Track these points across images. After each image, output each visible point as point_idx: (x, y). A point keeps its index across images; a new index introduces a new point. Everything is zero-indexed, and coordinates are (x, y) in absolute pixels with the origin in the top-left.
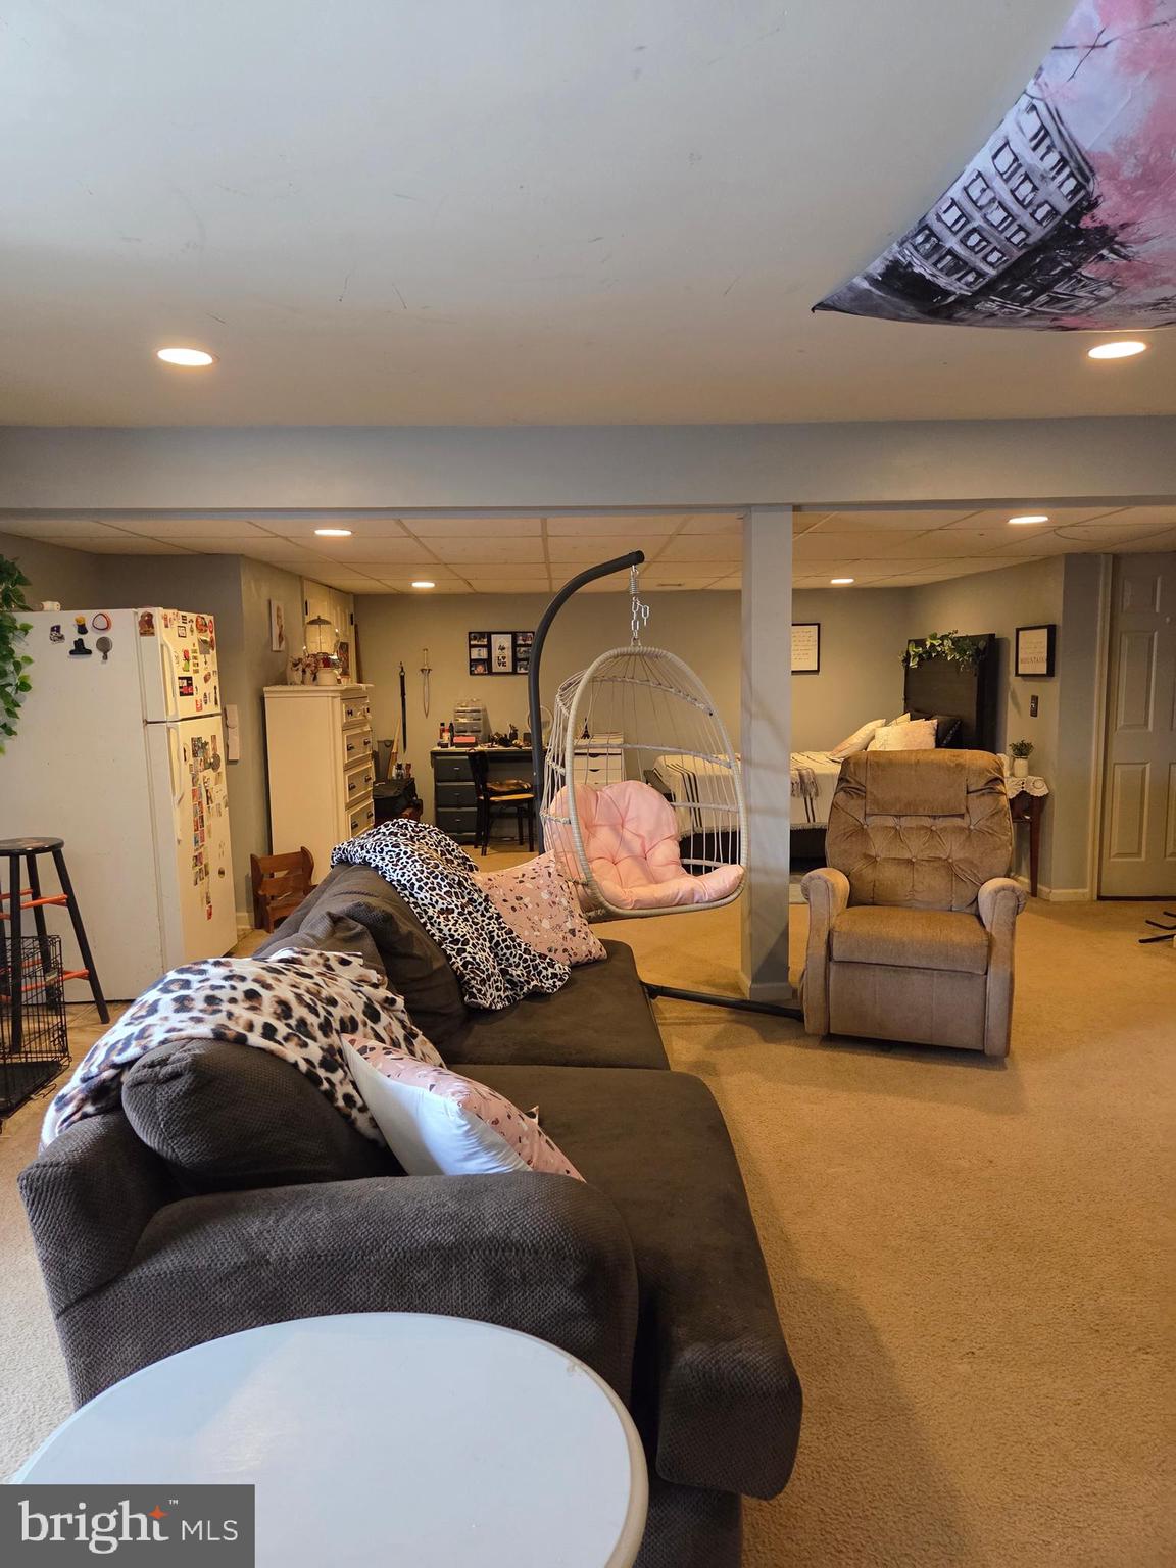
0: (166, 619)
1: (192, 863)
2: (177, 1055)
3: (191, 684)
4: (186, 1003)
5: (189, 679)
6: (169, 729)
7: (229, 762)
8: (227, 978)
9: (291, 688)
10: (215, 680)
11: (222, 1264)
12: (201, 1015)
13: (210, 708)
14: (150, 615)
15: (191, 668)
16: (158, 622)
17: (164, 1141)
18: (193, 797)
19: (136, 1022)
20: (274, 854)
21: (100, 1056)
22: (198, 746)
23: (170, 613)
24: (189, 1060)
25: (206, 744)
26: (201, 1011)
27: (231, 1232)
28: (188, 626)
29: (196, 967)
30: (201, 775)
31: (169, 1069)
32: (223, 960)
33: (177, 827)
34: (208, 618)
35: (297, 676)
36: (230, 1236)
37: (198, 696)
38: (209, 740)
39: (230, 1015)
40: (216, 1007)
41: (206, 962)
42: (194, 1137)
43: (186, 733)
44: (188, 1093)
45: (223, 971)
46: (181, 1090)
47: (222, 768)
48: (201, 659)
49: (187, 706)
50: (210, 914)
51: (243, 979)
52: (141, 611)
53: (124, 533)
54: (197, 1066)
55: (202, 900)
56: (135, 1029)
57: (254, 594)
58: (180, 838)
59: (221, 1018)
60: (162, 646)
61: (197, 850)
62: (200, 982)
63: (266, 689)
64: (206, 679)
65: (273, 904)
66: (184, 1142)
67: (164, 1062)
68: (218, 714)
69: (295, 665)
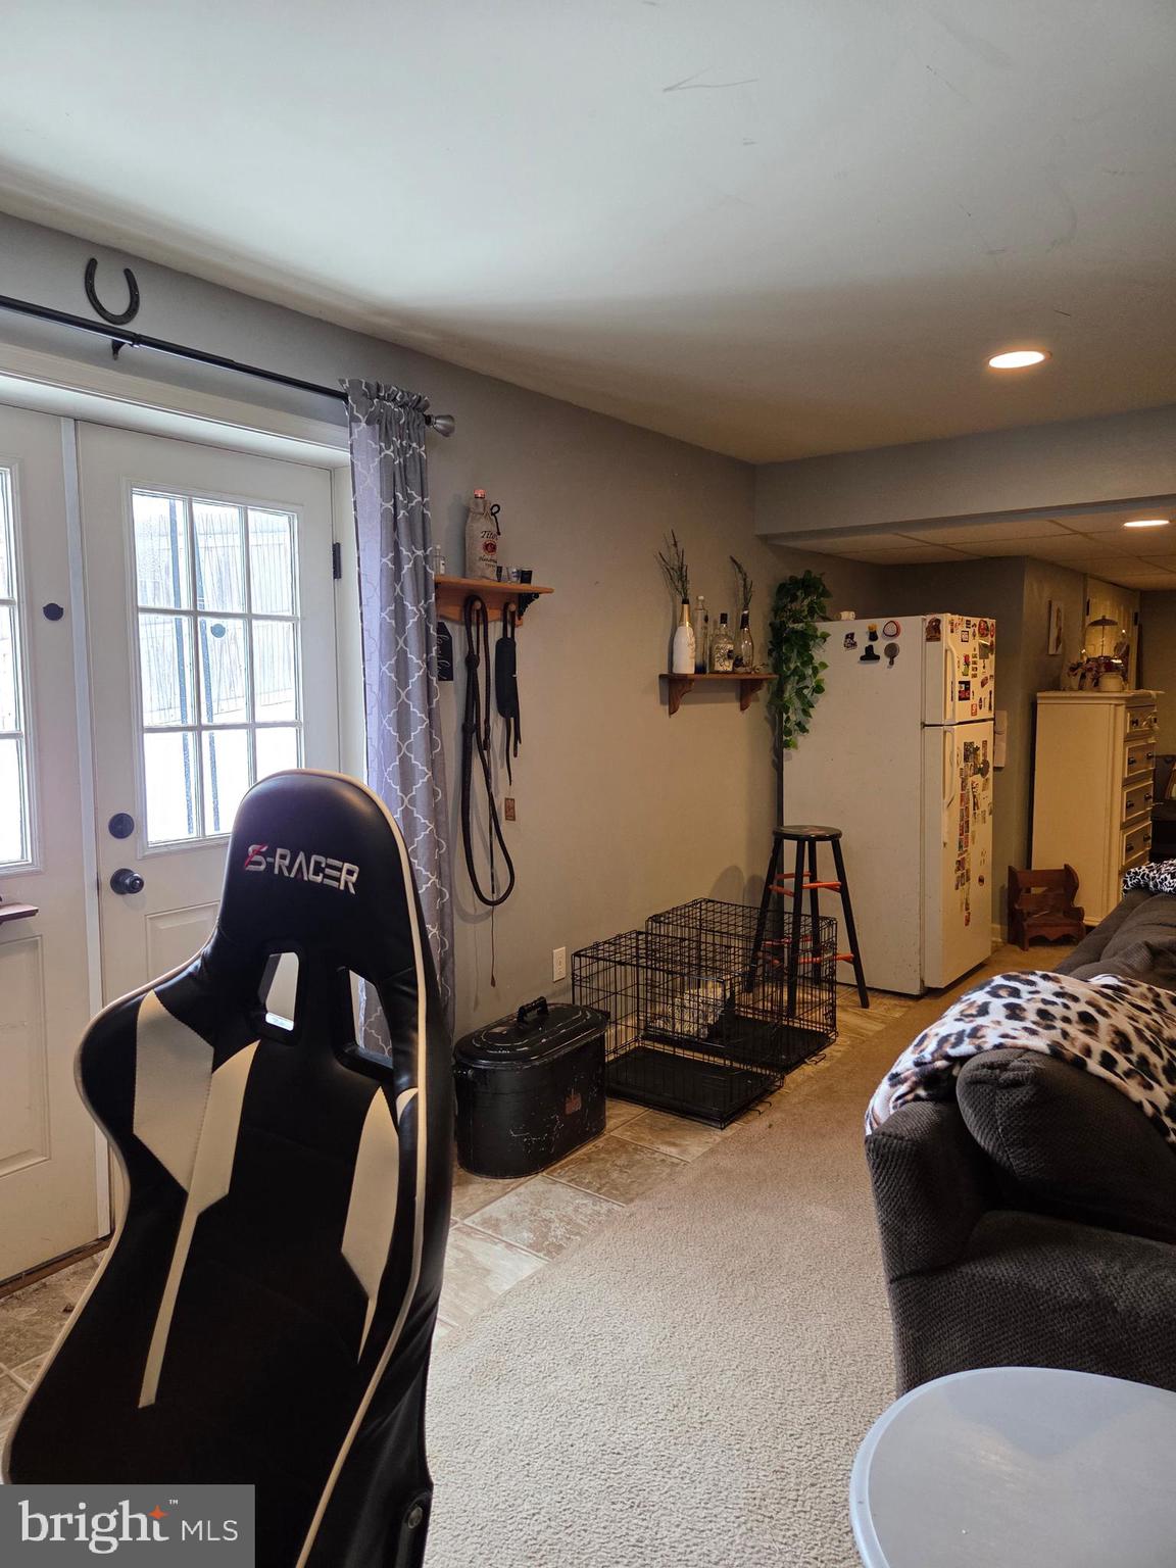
0: (952, 624)
1: (955, 866)
2: (1016, 1063)
3: (969, 689)
4: (1018, 1012)
5: (967, 683)
6: (945, 732)
7: (995, 769)
8: (1057, 995)
9: (1064, 694)
10: (991, 685)
11: (1062, 1293)
12: (1034, 1027)
13: (984, 713)
14: (938, 621)
15: (971, 672)
16: (945, 628)
17: (999, 1146)
18: (962, 801)
19: (967, 1020)
20: (1033, 868)
21: (931, 1045)
22: (970, 751)
23: (956, 617)
24: (1031, 1071)
25: (977, 749)
26: (1034, 1023)
27: (1072, 1264)
28: (971, 630)
29: (1024, 977)
30: (970, 779)
31: (1010, 1075)
32: (1050, 974)
33: (945, 829)
34: (991, 622)
35: (1075, 681)
36: (1070, 1267)
37: (974, 700)
38: (980, 745)
39: (1065, 1034)
40: (1049, 1022)
41: (1034, 974)
42: (1032, 1151)
43: (961, 736)
44: (1028, 1105)
45: (1053, 986)
46: (1022, 1100)
47: (990, 775)
48: (980, 662)
49: (963, 710)
50: (968, 921)
51: (1075, 999)
52: (929, 617)
53: (920, 544)
54: (1038, 1079)
55: (961, 906)
56: (968, 1027)
57: (1035, 594)
58: (946, 841)
59: (1056, 1035)
60: (946, 651)
61: (961, 854)
62: (1031, 993)
63: (1039, 694)
64: (983, 684)
65: (1030, 921)
66: (1021, 1153)
67: (1004, 1067)
68: (990, 720)
69: (1073, 669)
